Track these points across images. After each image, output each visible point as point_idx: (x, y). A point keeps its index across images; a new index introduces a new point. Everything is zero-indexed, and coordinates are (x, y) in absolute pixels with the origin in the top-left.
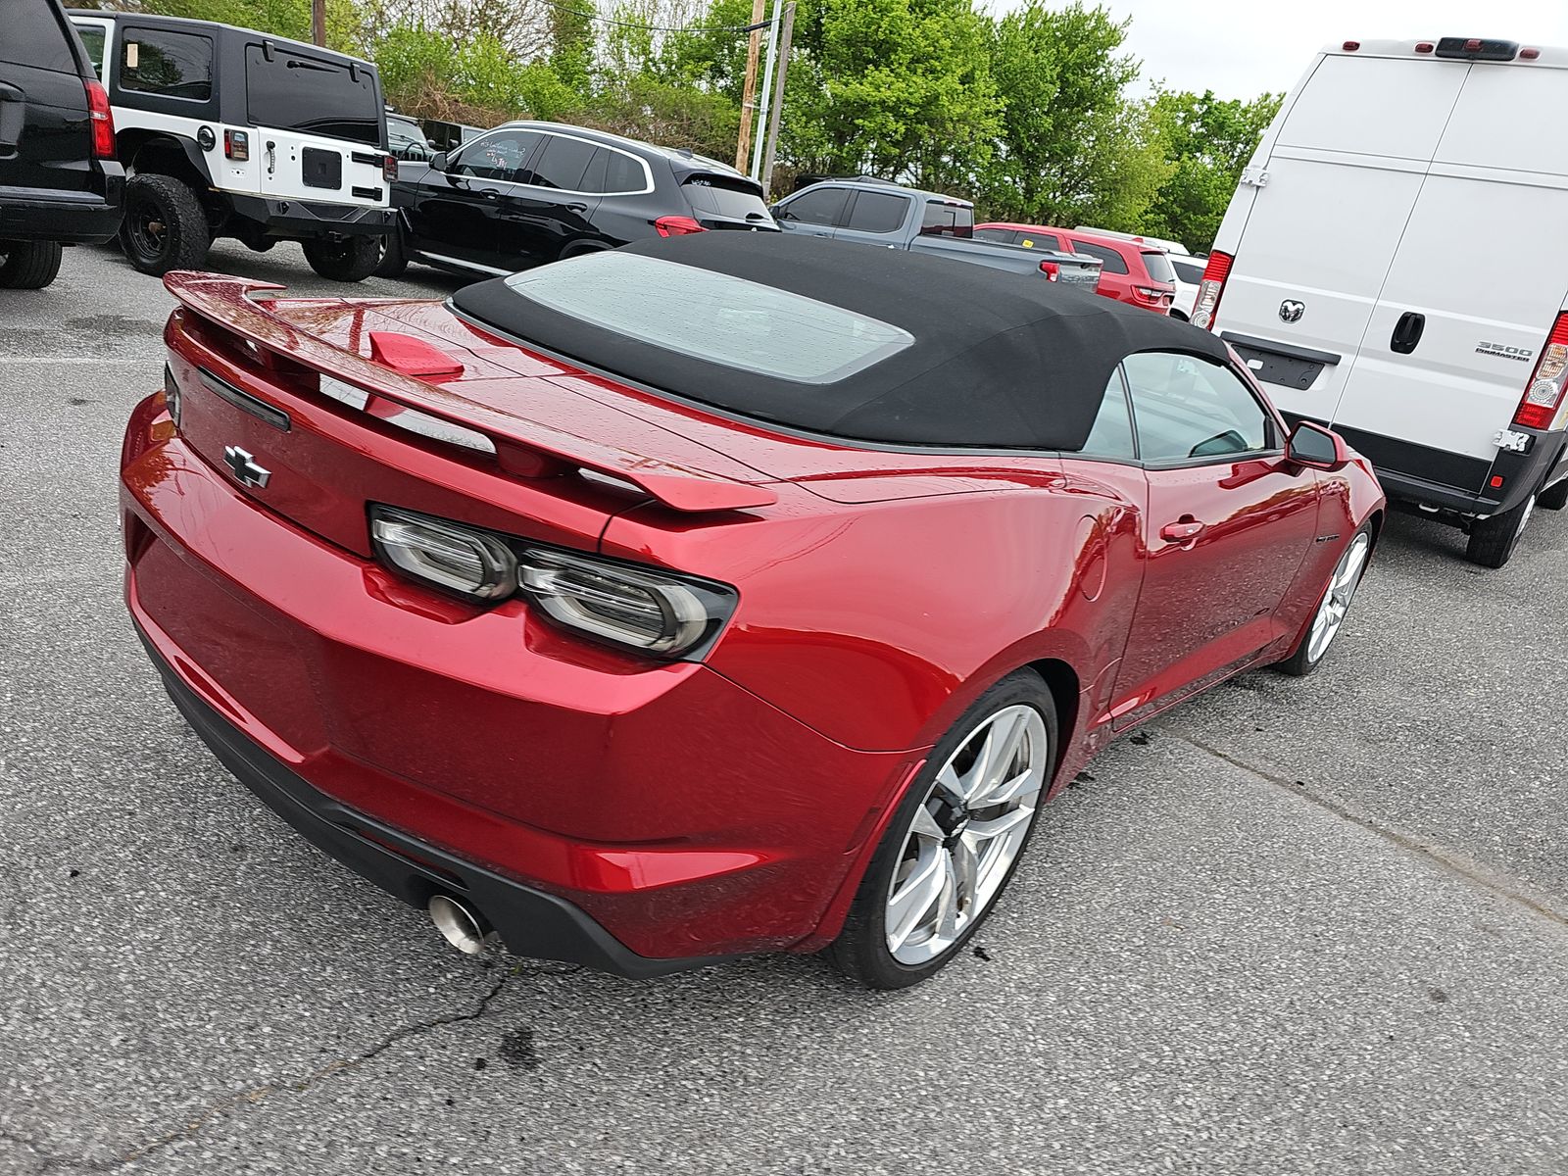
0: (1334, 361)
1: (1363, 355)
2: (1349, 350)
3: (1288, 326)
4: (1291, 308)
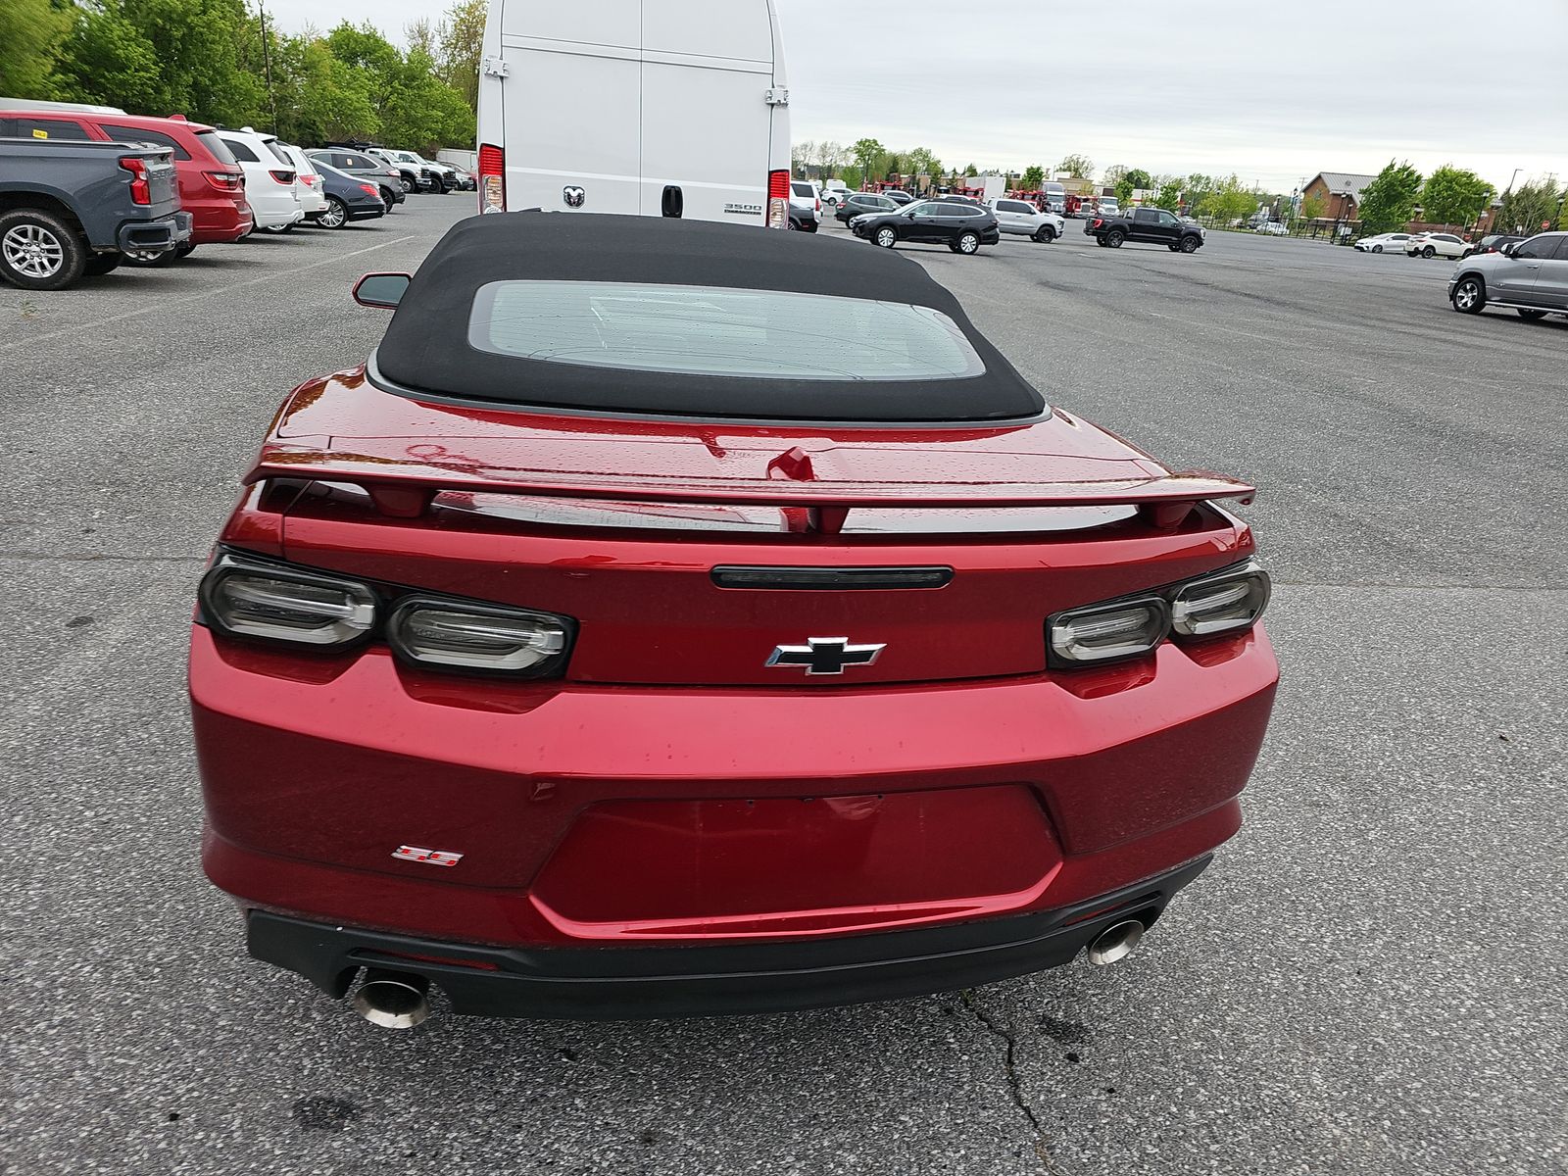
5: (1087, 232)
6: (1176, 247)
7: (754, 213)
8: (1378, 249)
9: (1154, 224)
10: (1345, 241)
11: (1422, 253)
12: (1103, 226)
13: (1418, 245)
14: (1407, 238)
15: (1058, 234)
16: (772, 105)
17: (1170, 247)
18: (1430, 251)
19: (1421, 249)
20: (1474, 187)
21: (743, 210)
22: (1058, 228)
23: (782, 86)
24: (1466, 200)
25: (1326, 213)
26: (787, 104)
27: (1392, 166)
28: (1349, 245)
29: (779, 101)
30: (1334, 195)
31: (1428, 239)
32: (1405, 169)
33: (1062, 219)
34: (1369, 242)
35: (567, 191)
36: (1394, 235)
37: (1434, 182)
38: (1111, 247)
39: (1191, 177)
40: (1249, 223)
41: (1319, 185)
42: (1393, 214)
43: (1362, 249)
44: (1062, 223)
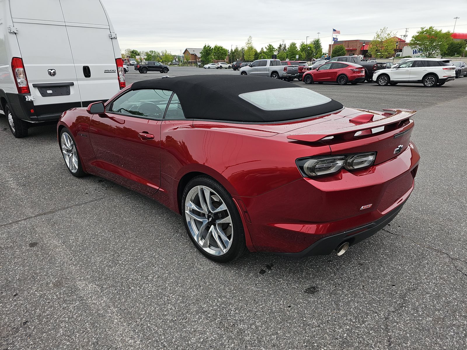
0: (72, 84)
1: (79, 81)
2: (75, 80)
3: (53, 78)
4: (52, 72)
5: (135, 69)
6: (162, 72)
7: (114, 72)
8: (209, 68)
9: (154, 66)
10: (200, 66)
11: (219, 68)
12: (140, 67)
13: (218, 66)
14: (215, 64)
15: (127, 71)
16: (112, 38)
17: (160, 72)
18: (221, 67)
19: (219, 67)
20: (223, 50)
21: (110, 71)
22: (127, 69)
23: (113, 32)
24: (223, 53)
25: (191, 59)
26: (117, 38)
27: (205, 46)
28: (201, 67)
29: (114, 37)
30: (191, 54)
31: (220, 64)
32: (209, 46)
33: (127, 66)
34: (206, 66)
35: (49, 71)
36: (212, 64)
37: (215, 49)
38: (144, 73)
39: (150, 51)
40: (173, 63)
41: (187, 52)
42: (209, 58)
43: (205, 68)
44: (128, 67)
